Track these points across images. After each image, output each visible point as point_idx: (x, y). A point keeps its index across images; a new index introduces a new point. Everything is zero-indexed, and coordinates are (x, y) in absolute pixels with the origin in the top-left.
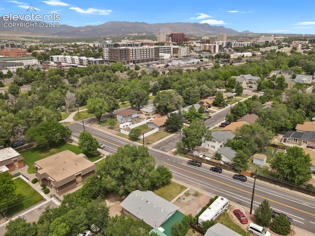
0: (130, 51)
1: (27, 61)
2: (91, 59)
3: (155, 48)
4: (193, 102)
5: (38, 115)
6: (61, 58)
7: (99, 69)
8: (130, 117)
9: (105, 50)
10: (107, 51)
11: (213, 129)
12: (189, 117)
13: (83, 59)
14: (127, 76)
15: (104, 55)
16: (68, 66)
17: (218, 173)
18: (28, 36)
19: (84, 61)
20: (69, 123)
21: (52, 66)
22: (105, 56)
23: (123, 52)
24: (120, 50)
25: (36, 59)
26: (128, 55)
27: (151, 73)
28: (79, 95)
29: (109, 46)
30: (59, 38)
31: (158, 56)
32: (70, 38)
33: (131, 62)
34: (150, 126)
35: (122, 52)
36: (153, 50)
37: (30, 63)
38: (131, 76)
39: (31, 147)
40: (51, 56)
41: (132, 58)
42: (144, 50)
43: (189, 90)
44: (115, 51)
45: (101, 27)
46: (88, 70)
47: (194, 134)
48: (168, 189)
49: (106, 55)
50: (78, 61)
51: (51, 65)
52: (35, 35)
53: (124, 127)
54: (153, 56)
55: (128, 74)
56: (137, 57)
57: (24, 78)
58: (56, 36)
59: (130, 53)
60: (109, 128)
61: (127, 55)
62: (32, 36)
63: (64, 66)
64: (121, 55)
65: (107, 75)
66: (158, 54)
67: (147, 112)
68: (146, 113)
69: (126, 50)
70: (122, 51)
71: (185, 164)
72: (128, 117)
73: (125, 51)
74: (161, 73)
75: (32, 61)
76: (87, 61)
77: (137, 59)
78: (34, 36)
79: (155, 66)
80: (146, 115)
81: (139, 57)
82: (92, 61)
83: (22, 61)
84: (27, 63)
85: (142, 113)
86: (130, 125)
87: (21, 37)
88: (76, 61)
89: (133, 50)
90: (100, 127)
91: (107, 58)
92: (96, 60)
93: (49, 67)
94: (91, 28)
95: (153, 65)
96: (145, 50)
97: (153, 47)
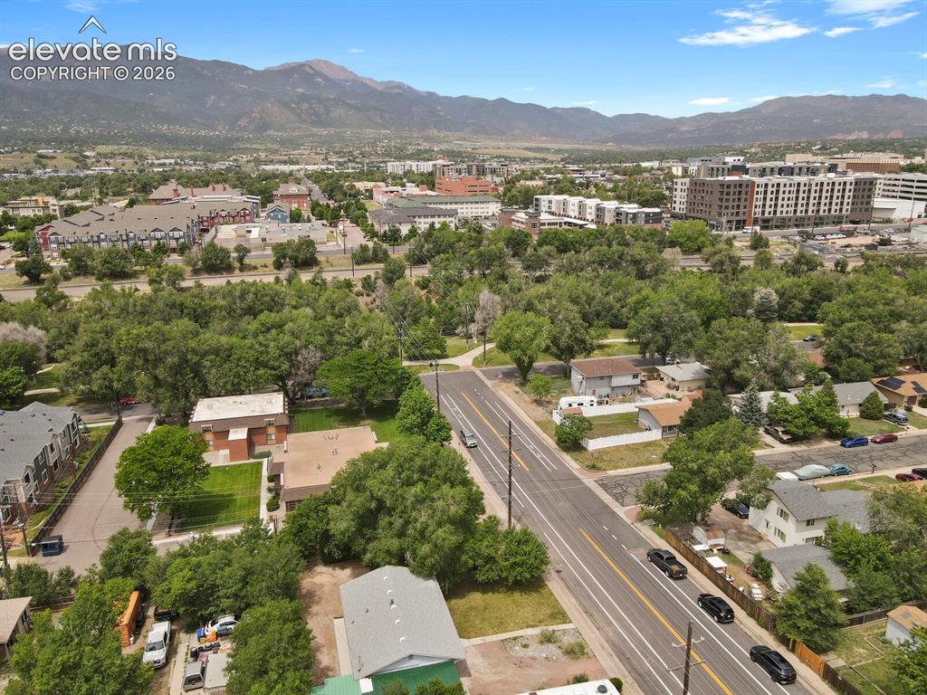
0: (756, 189)
1: (477, 206)
2: (631, 208)
3: (857, 182)
4: (854, 374)
5: (357, 332)
6: (557, 201)
7: (628, 236)
8: (605, 382)
9: (679, 184)
10: (684, 187)
11: (859, 480)
12: (789, 418)
13: (604, 208)
14: (703, 263)
15: (674, 199)
16: (556, 224)
17: (712, 620)
18: (541, 146)
19: (607, 214)
20: (458, 367)
21: (518, 222)
22: (678, 203)
23: (732, 190)
24: (722, 186)
25: (497, 202)
26: (746, 200)
27: (790, 262)
28: (525, 302)
29: (715, 172)
30: (615, 149)
31: (867, 210)
32: (645, 149)
33: (755, 222)
34: (644, 421)
35: (726, 190)
36: (848, 187)
37: (482, 210)
38: (714, 266)
39: (335, 406)
40: (538, 197)
41: (759, 210)
42: (810, 185)
43: (852, 330)
44: (705, 188)
45: (743, 117)
46: (597, 238)
47: (690, 465)
48: (514, 602)
49: (680, 201)
50: (593, 211)
51: (516, 219)
52: (558, 142)
53: (570, 405)
54: (845, 207)
55: (707, 261)
56: (779, 209)
57: (431, 246)
58: (609, 144)
59: (755, 196)
60: (535, 401)
61: (742, 200)
62: (549, 146)
63: (544, 224)
64: (721, 200)
65: (631, 256)
66: (868, 203)
67: (673, 380)
68: (670, 381)
69: (741, 185)
70: (728, 187)
71: (638, 556)
72: (599, 382)
73: (738, 189)
74: (830, 265)
75: (488, 208)
76: (615, 214)
77: (778, 214)
78: (555, 146)
79: (833, 241)
80: (669, 386)
81: (789, 209)
82: (627, 214)
83: (453, 206)
84: (476, 210)
85: (662, 379)
86: (592, 405)
87: (526, 149)
88: (588, 211)
89: (770, 186)
90: (517, 392)
91: (682, 206)
92: (638, 213)
93: (513, 223)
94: (715, 120)
95: (828, 237)
96: (814, 188)
97: (852, 177)
